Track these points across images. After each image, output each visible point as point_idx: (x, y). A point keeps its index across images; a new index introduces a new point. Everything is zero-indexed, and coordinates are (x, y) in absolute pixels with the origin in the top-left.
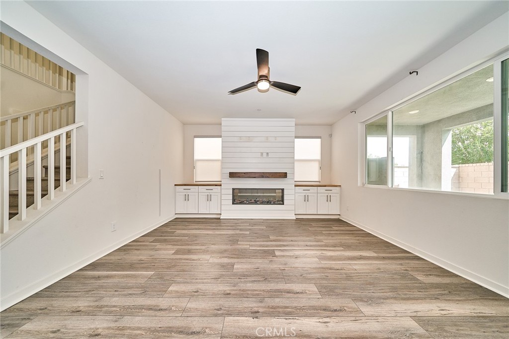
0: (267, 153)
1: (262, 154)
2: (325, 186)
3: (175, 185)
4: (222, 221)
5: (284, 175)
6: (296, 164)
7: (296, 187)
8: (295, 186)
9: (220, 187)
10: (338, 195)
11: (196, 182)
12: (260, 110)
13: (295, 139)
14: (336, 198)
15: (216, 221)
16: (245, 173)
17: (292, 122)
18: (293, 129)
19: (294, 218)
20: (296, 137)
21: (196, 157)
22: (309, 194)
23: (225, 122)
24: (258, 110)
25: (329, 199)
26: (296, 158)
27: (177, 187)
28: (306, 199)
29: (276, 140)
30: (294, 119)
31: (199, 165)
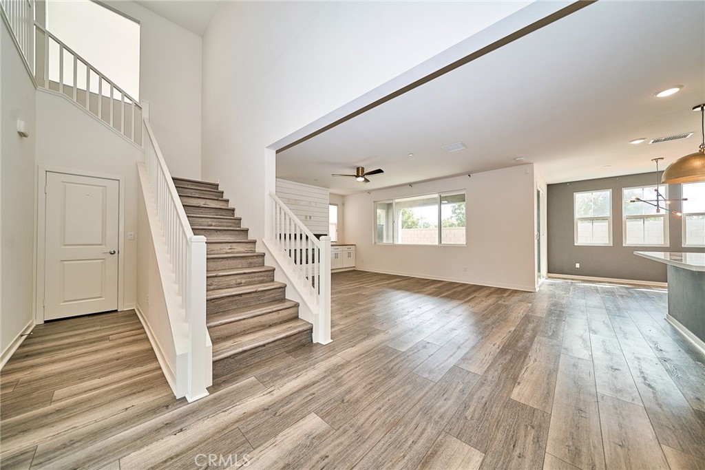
0: (310, 217)
1: (306, 217)
2: (346, 245)
6: (330, 226)
10: (354, 251)
13: (330, 206)
14: (353, 255)
17: (328, 192)
20: (330, 204)
22: (338, 253)
25: (349, 255)
26: (329, 222)
28: (336, 256)
29: (317, 205)
30: (329, 189)
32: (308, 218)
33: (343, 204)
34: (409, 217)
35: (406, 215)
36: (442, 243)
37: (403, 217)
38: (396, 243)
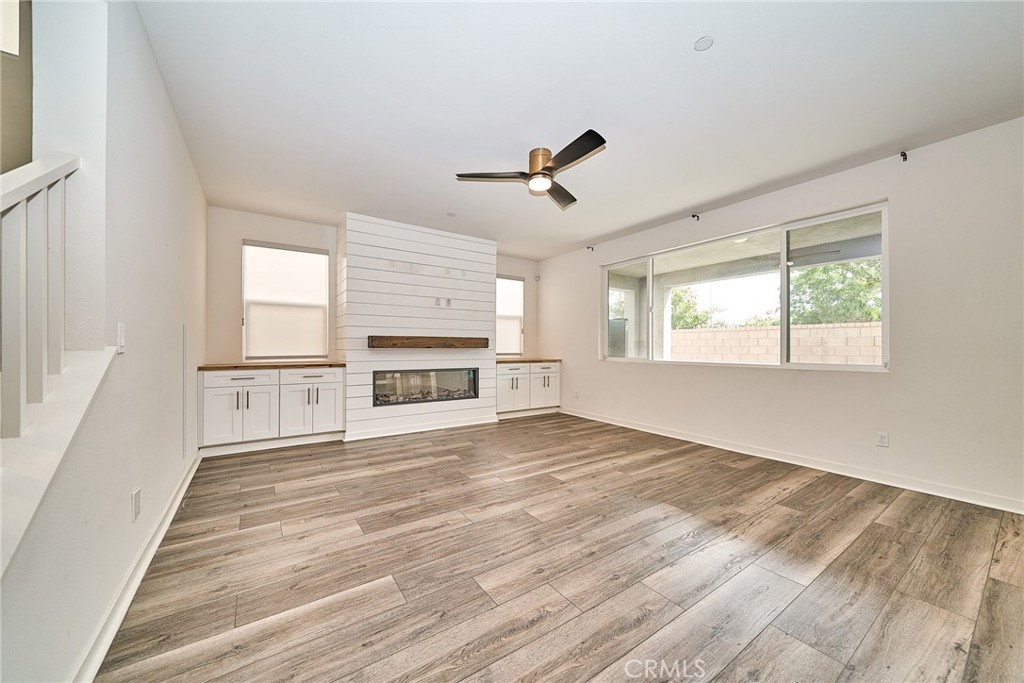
0: (449, 300)
1: (438, 300)
2: (541, 361)
3: (200, 369)
4: (347, 447)
5: (484, 343)
6: (498, 322)
7: (499, 365)
8: (497, 362)
9: (341, 369)
10: (558, 375)
11: (247, 358)
12: (453, 215)
13: (498, 280)
14: (554, 381)
15: (334, 449)
16: (408, 338)
17: (492, 247)
18: (494, 259)
19: (496, 420)
20: (499, 276)
21: (249, 294)
22: (519, 377)
23: (355, 222)
24: (448, 214)
25: (546, 382)
26: (498, 313)
27: (207, 373)
28: (514, 384)
29: (464, 275)
30: (495, 243)
31: (255, 317)
32: (443, 303)
33: (538, 278)
34: (689, 308)
35: (681, 306)
36: (793, 359)
37: (674, 310)
38: (657, 359)
